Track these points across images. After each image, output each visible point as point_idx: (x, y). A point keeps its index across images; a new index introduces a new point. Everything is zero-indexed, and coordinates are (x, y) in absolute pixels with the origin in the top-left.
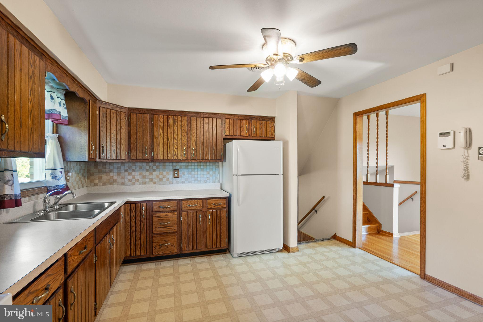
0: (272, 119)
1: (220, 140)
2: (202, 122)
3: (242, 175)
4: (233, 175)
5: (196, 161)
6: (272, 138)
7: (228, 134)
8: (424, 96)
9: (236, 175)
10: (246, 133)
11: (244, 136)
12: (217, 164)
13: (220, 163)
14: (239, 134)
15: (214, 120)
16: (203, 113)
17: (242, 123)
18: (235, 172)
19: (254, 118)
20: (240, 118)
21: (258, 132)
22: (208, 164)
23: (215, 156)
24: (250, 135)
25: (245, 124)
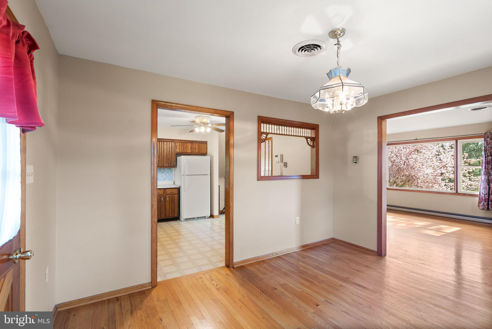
0: (206, 143)
1: (174, 155)
2: (163, 144)
3: (186, 175)
4: (182, 175)
5: (159, 167)
6: (205, 154)
7: (179, 151)
8: (272, 139)
9: (183, 175)
10: (189, 151)
11: (188, 153)
12: (171, 169)
13: (173, 168)
14: (185, 151)
15: (170, 143)
16: (164, 139)
17: (187, 145)
18: (182, 174)
19: (195, 142)
20: (186, 142)
21: (197, 150)
22: (166, 169)
23: (171, 164)
24: (192, 152)
25: (189, 145)
